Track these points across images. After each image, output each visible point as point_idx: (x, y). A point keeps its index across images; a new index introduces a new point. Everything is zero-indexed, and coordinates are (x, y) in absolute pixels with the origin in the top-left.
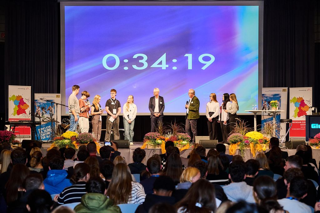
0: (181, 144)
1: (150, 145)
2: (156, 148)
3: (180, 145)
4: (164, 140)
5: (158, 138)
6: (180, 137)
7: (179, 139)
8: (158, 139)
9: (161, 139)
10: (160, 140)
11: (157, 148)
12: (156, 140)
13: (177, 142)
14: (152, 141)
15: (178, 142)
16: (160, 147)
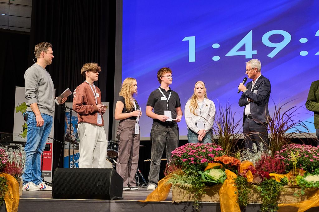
0: (298, 187)
1: (179, 186)
2: (203, 199)
3: (297, 190)
4: (234, 168)
5: (212, 161)
6: (294, 158)
7: (290, 168)
8: (210, 165)
9: (223, 166)
10: (218, 168)
11: (206, 199)
12: (203, 168)
13: (282, 176)
14: (191, 174)
15: (286, 177)
16: (216, 196)
